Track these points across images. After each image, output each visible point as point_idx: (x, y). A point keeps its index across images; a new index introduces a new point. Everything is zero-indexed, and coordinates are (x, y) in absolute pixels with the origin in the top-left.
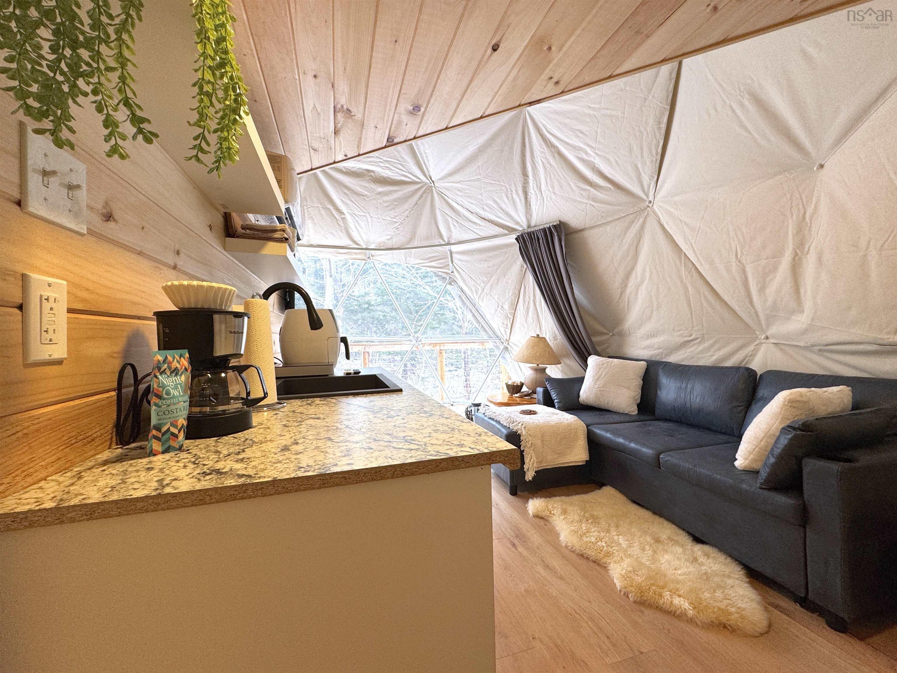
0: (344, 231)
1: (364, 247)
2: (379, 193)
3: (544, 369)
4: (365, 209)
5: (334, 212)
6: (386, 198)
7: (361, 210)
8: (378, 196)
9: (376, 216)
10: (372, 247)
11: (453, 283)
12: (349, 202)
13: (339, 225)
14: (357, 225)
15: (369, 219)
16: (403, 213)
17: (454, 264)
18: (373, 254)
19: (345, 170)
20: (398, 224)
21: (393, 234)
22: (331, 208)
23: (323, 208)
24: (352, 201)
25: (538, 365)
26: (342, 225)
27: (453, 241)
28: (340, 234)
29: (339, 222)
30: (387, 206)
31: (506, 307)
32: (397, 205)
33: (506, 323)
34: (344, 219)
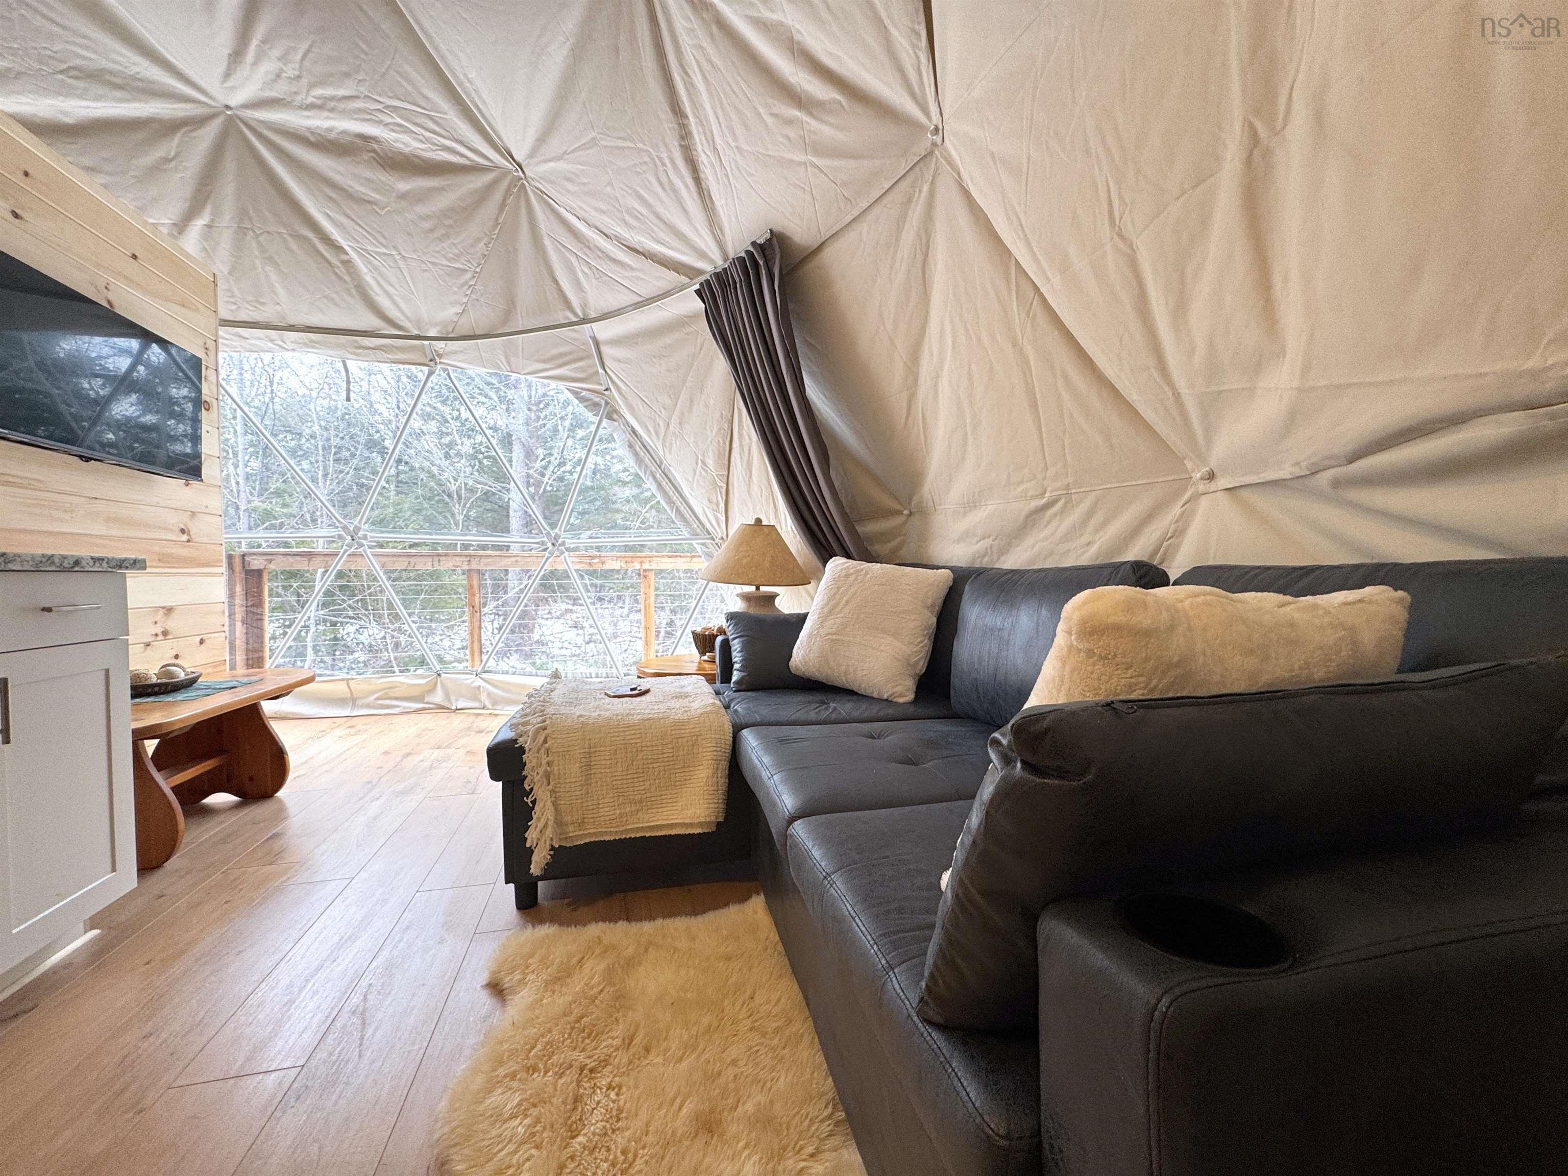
0: (354, 292)
1: (415, 332)
2: (403, 196)
3: (772, 598)
4: (385, 238)
5: (321, 247)
6: (421, 209)
7: (375, 239)
8: (404, 204)
9: (415, 257)
10: (432, 333)
11: (615, 416)
12: (345, 221)
13: (340, 278)
14: (379, 278)
15: (401, 264)
16: (472, 246)
17: (607, 369)
18: (441, 351)
19: (312, 139)
20: (469, 275)
21: (465, 300)
22: (310, 235)
23: (291, 235)
24: (352, 220)
25: (758, 588)
26: (347, 278)
27: (593, 315)
28: (349, 299)
29: (337, 271)
30: (431, 230)
31: (710, 462)
32: (451, 226)
33: (715, 500)
34: (348, 263)
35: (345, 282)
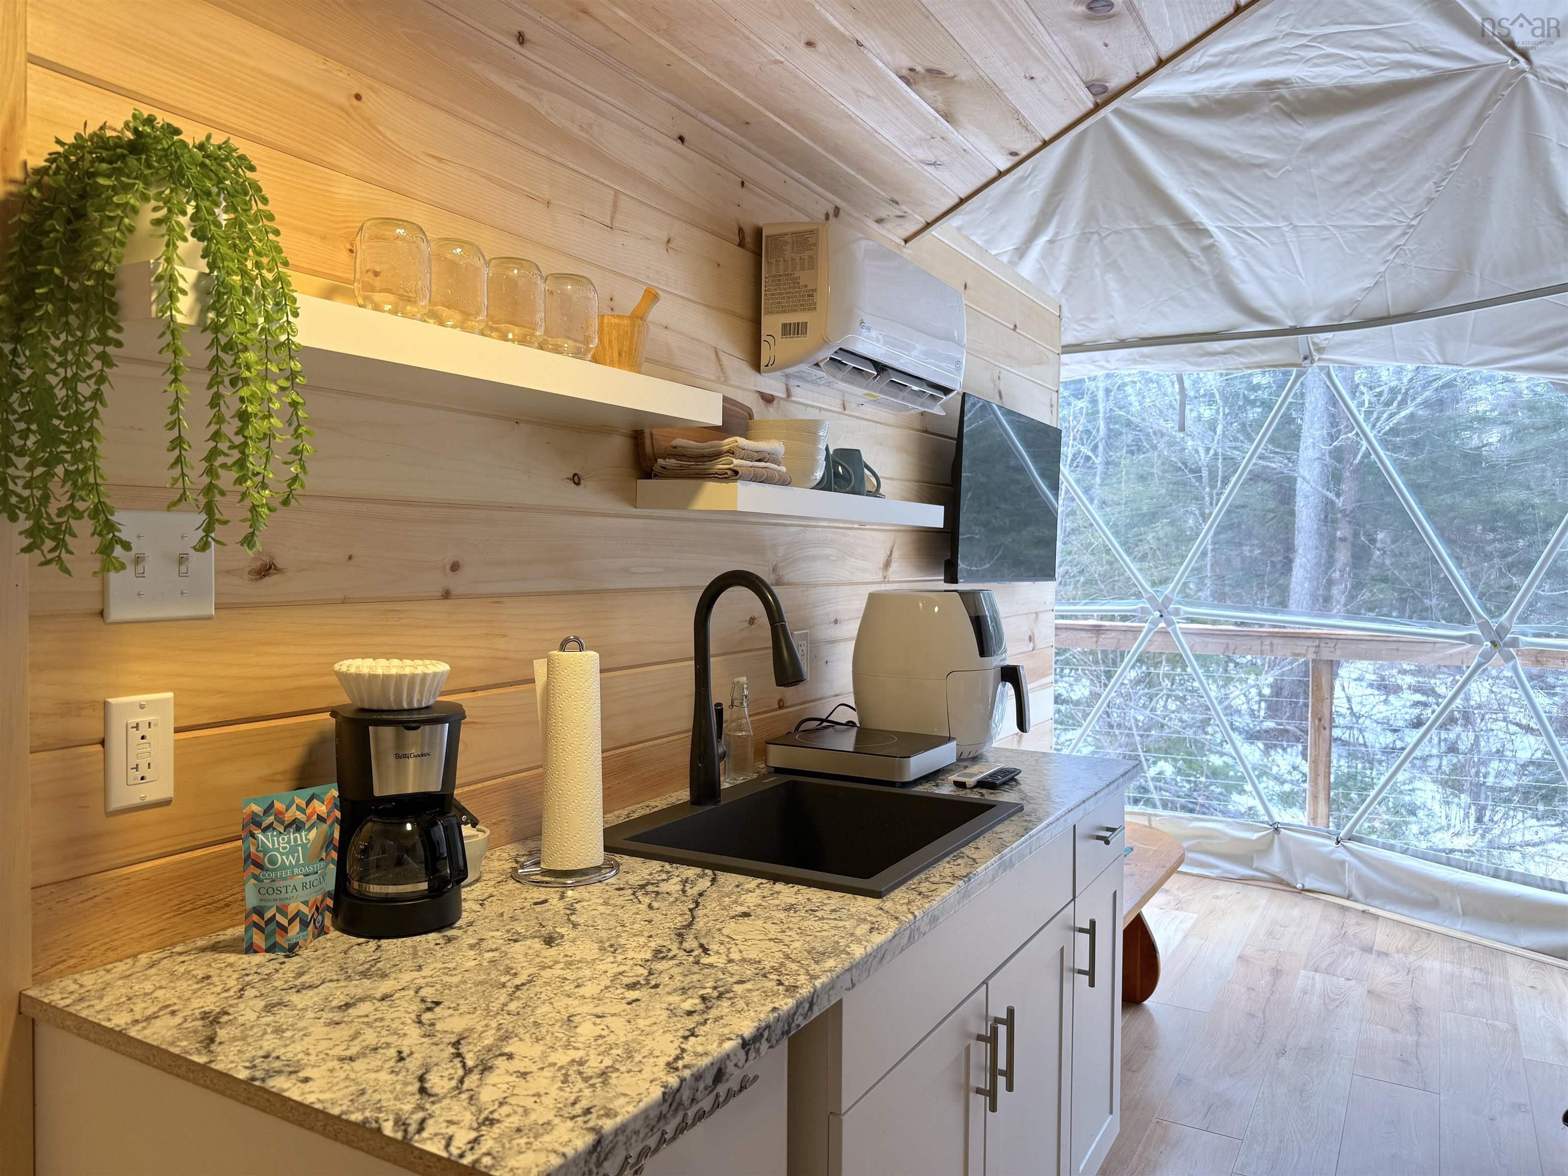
0: (1212, 285)
1: (1289, 323)
2: (1313, 147)
4: (1272, 207)
5: (1178, 235)
6: (1338, 158)
7: (1259, 211)
9: (1313, 223)
10: (1315, 321)
12: (1216, 195)
13: (1195, 269)
14: (1252, 262)
15: (1290, 237)
18: (1324, 346)
21: (1382, 269)
22: (1168, 224)
26: (1206, 268)
28: (1204, 295)
29: (1196, 262)
30: (1348, 183)
34: (1210, 250)
35: (1203, 273)
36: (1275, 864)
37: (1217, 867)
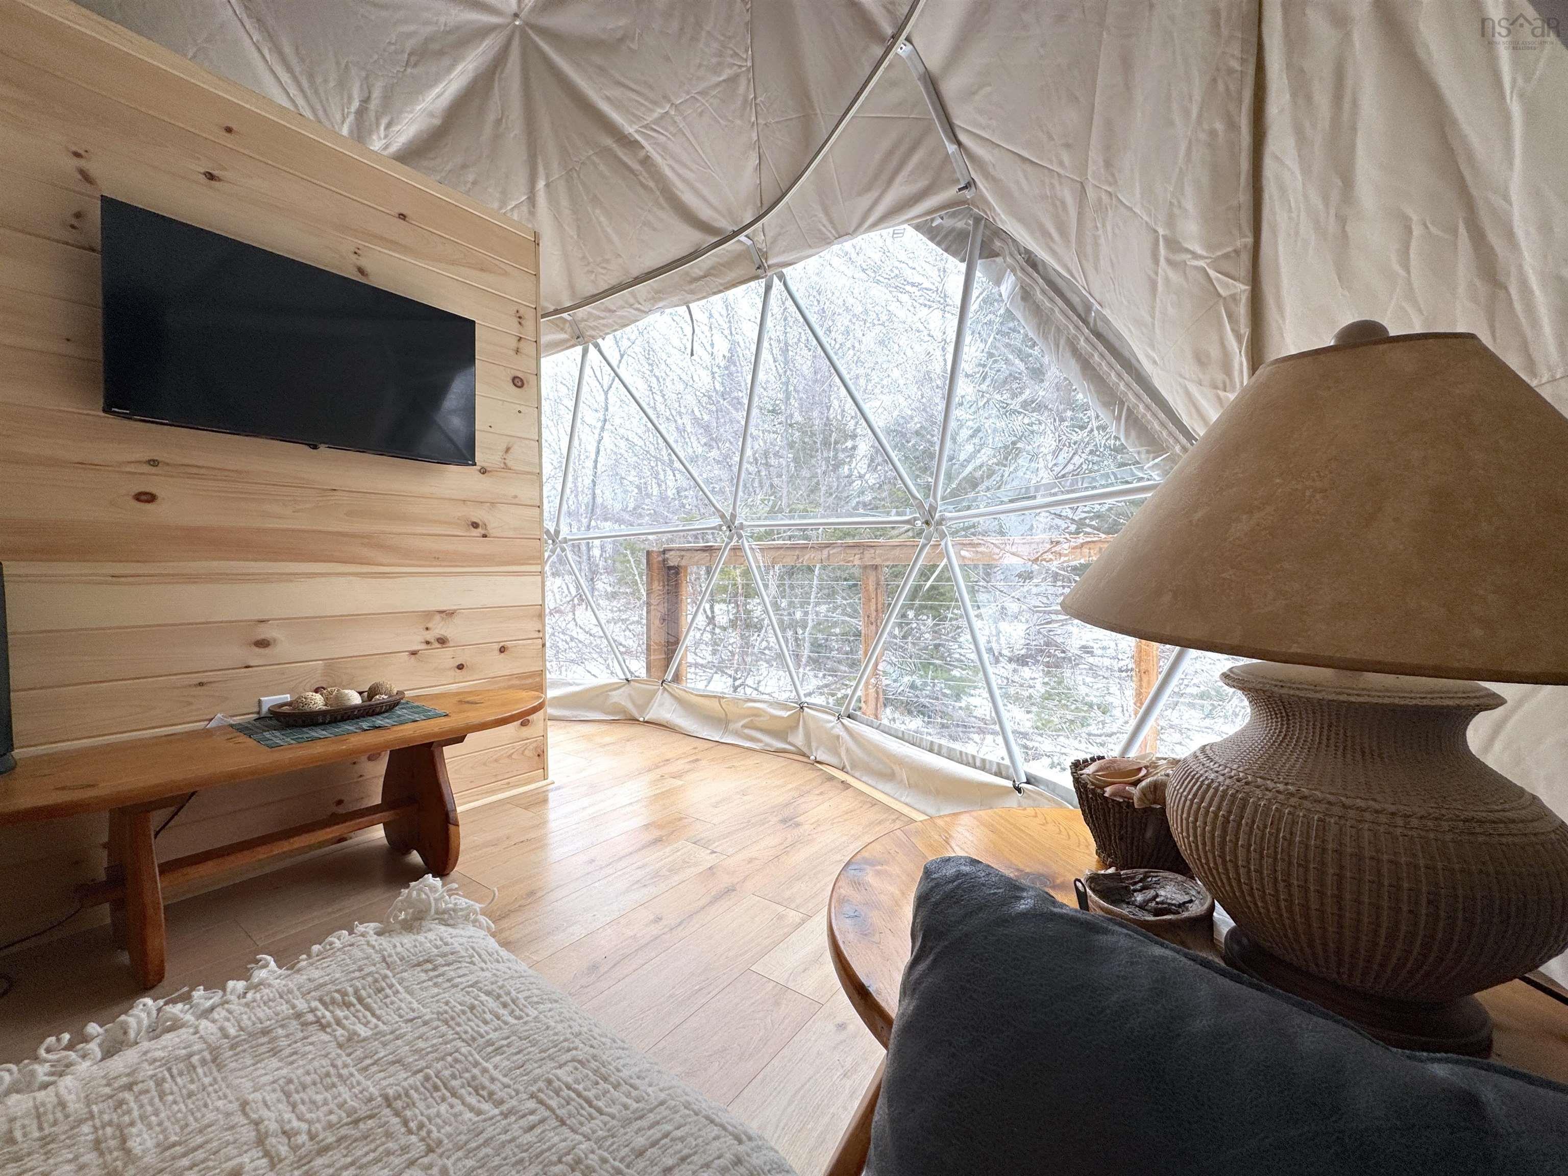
1: (728, 227)
4: (652, 89)
5: (621, 152)
7: (647, 99)
9: (685, 96)
10: (744, 217)
12: (620, 93)
15: (679, 120)
16: (729, 24)
18: (764, 244)
20: (743, 80)
21: (755, 135)
22: (609, 142)
23: (597, 154)
24: (622, 84)
29: (641, 178)
30: (682, 30)
35: (652, 191)
36: (798, 739)
37: (758, 741)
